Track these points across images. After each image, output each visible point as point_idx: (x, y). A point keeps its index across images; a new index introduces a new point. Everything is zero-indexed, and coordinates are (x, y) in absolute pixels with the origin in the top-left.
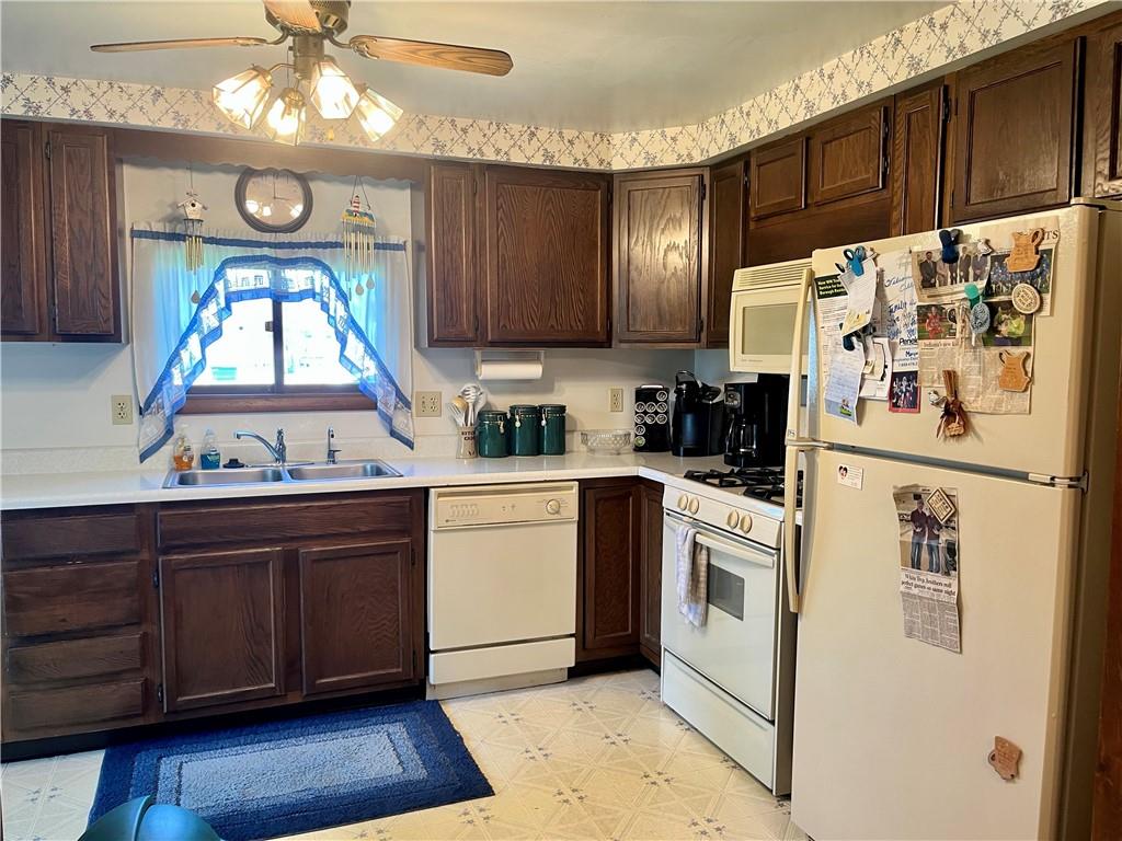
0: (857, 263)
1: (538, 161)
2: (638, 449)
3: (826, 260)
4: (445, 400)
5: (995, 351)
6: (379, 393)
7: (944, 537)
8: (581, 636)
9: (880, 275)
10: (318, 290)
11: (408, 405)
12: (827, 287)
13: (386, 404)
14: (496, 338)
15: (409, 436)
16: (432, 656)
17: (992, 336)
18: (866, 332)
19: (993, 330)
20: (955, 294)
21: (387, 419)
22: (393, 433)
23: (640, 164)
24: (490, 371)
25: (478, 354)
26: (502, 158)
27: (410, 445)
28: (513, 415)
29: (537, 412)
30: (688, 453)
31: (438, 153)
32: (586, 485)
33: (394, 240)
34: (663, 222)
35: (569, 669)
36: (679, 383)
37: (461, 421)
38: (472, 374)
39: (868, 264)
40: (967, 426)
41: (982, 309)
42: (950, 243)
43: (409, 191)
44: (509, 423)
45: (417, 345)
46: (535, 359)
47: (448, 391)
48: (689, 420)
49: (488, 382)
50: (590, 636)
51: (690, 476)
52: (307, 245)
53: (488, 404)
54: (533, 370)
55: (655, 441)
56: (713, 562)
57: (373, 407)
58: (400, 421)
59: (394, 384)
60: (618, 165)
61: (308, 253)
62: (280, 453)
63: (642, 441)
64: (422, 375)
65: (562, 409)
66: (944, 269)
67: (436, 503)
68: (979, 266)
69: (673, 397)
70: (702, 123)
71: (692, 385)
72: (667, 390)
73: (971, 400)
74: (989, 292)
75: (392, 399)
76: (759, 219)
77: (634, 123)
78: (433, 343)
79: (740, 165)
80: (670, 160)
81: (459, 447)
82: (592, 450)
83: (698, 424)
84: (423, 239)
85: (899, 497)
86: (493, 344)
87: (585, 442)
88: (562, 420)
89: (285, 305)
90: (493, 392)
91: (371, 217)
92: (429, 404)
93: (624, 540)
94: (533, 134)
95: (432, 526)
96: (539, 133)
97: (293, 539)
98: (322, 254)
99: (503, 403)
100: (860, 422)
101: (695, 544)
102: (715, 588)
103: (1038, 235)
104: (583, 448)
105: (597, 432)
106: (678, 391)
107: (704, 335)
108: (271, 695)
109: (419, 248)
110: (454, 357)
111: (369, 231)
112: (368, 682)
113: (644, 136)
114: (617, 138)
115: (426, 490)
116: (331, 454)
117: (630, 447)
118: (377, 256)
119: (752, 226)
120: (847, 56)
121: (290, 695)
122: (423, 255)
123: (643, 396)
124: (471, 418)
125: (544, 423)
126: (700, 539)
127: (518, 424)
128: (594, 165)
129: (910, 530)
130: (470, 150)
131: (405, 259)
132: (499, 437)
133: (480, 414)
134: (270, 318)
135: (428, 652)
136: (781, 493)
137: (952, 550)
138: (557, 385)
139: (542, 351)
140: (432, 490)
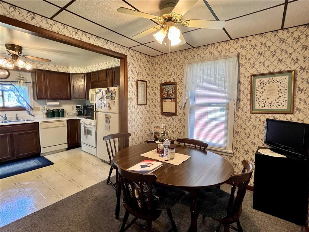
0: (100, 90)
1: (56, 70)
2: (77, 115)
3: (97, 90)
4: (40, 108)
5: (112, 101)
6: (27, 108)
7: (109, 120)
8: (68, 143)
9: (102, 92)
10: (12, 90)
11: (33, 109)
12: (97, 93)
13: (28, 109)
14: (50, 98)
15: (34, 115)
16: (41, 149)
17: (112, 99)
18: (101, 98)
19: (112, 98)
20: (109, 95)
21: (29, 112)
22: (30, 114)
23: (74, 72)
24: (49, 103)
25: (47, 101)
26: (49, 70)
27: (34, 116)
28: (54, 111)
29: (59, 110)
30: (85, 115)
31: (37, 68)
32: (68, 121)
33: (28, 81)
34: (79, 81)
35: (67, 148)
36: (83, 105)
37: (44, 112)
38: (46, 104)
39: (101, 91)
40: (111, 108)
41: (111, 96)
42: (108, 89)
43: (31, 73)
44: (53, 112)
45: (34, 99)
46: (58, 101)
47: (41, 107)
48: (85, 111)
49: (48, 105)
50: (70, 143)
51: (84, 118)
52: (9, 82)
53: (49, 109)
54: (58, 103)
55: (80, 114)
56: (88, 129)
57: (26, 110)
58: (31, 112)
59: (30, 106)
60: (71, 72)
61: (9, 83)
62: (6, 118)
63: (78, 114)
64: (35, 104)
65: (63, 109)
66: (108, 92)
67: (41, 125)
68: (111, 92)
69: (82, 107)
70: (84, 68)
71: (85, 105)
72: (82, 106)
73: (111, 106)
74: (111, 95)
75: (30, 108)
76: (93, 82)
77: (73, 66)
78: (38, 99)
79: (90, 74)
80: (79, 72)
81: (44, 116)
82: (69, 116)
83: (87, 111)
84: (35, 81)
85: (105, 115)
86: (50, 99)
87: (68, 114)
88: (63, 111)
89: (4, 92)
90: (50, 107)
91: (24, 78)
92: (37, 109)
93: (75, 129)
94: (55, 66)
95: (40, 128)
96: (56, 66)
97: (11, 132)
98: (12, 83)
99: (52, 109)
100: (101, 108)
101: (85, 127)
102: (88, 132)
103: (115, 89)
104: (68, 115)
105: (70, 113)
106: (83, 106)
107: (86, 98)
108: (9, 158)
109: (33, 83)
110: (42, 101)
111: (23, 80)
112: (28, 154)
113: (75, 68)
114: (70, 68)
115: (38, 123)
116: (17, 118)
117: (76, 115)
118: (25, 84)
119: (92, 83)
120: (101, 63)
121: (13, 158)
122: (35, 84)
123: (77, 107)
124: (46, 111)
125: (60, 112)
126: (85, 126)
127: (55, 112)
128: (66, 72)
129: (106, 118)
130: (43, 68)
131: (31, 85)
132: (52, 114)
133: (48, 111)
134: (1, 95)
135: (40, 148)
136: (94, 118)
137: (109, 121)
138: (62, 106)
139: (59, 100)
140: (40, 123)
